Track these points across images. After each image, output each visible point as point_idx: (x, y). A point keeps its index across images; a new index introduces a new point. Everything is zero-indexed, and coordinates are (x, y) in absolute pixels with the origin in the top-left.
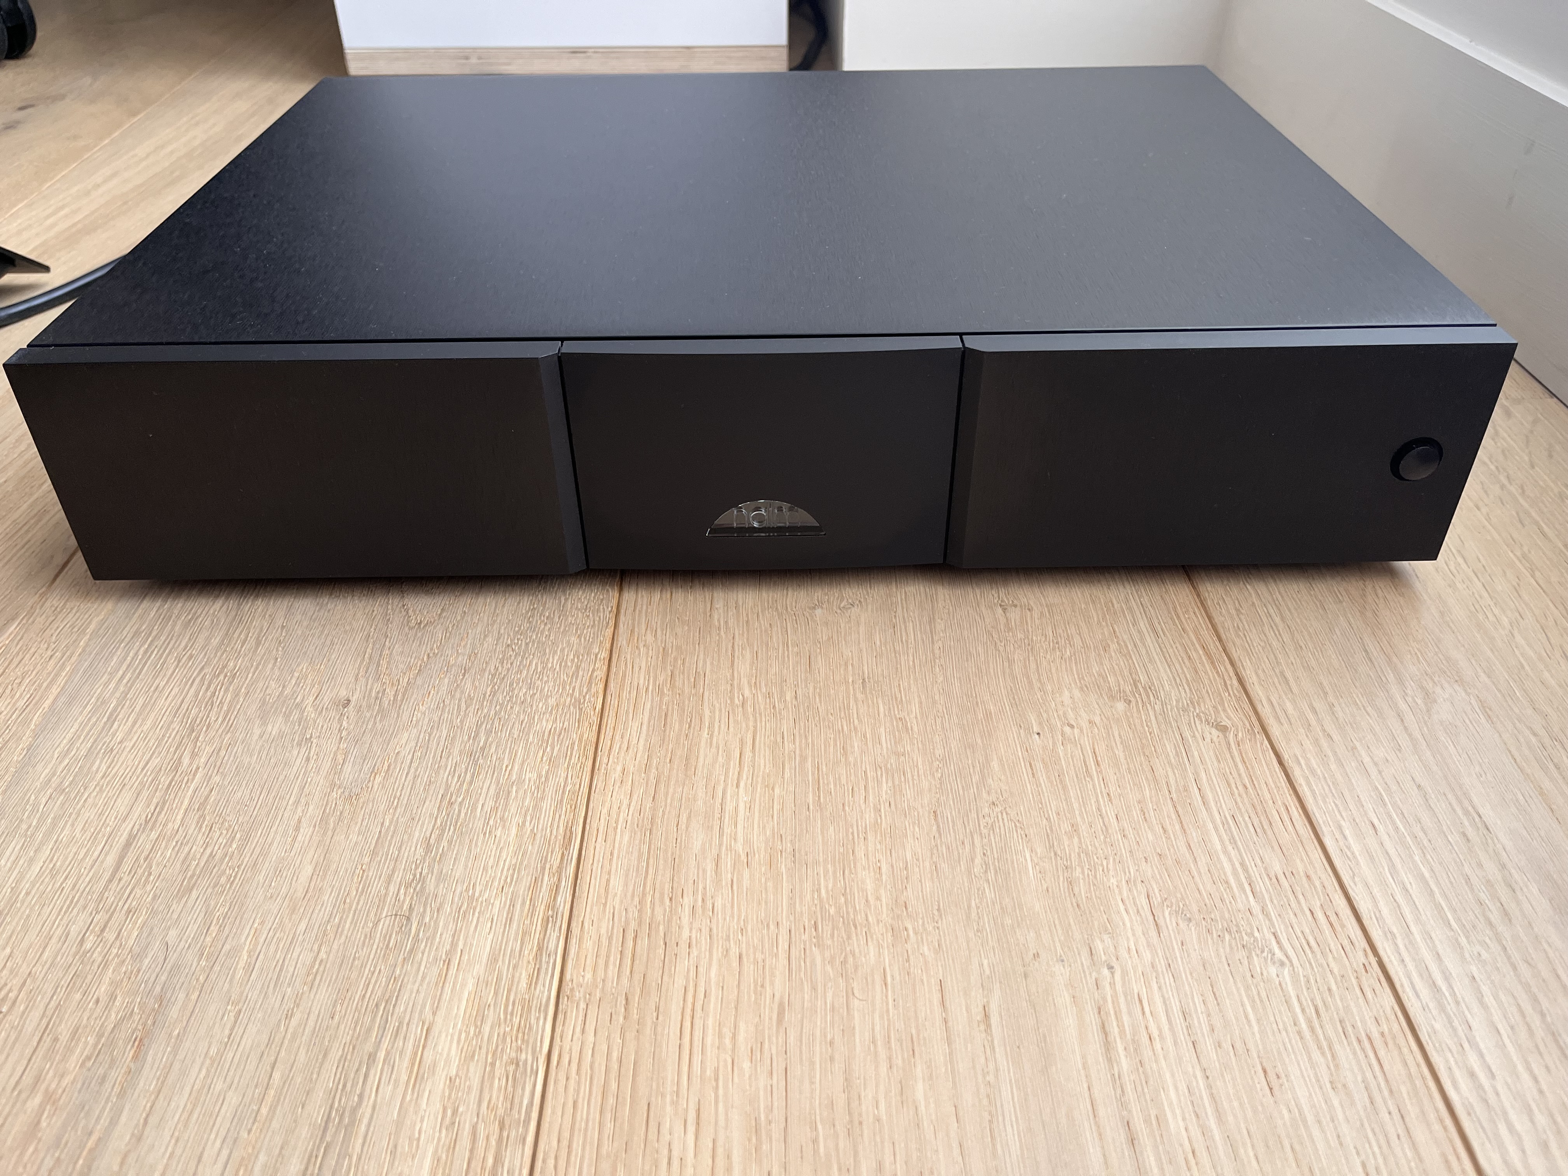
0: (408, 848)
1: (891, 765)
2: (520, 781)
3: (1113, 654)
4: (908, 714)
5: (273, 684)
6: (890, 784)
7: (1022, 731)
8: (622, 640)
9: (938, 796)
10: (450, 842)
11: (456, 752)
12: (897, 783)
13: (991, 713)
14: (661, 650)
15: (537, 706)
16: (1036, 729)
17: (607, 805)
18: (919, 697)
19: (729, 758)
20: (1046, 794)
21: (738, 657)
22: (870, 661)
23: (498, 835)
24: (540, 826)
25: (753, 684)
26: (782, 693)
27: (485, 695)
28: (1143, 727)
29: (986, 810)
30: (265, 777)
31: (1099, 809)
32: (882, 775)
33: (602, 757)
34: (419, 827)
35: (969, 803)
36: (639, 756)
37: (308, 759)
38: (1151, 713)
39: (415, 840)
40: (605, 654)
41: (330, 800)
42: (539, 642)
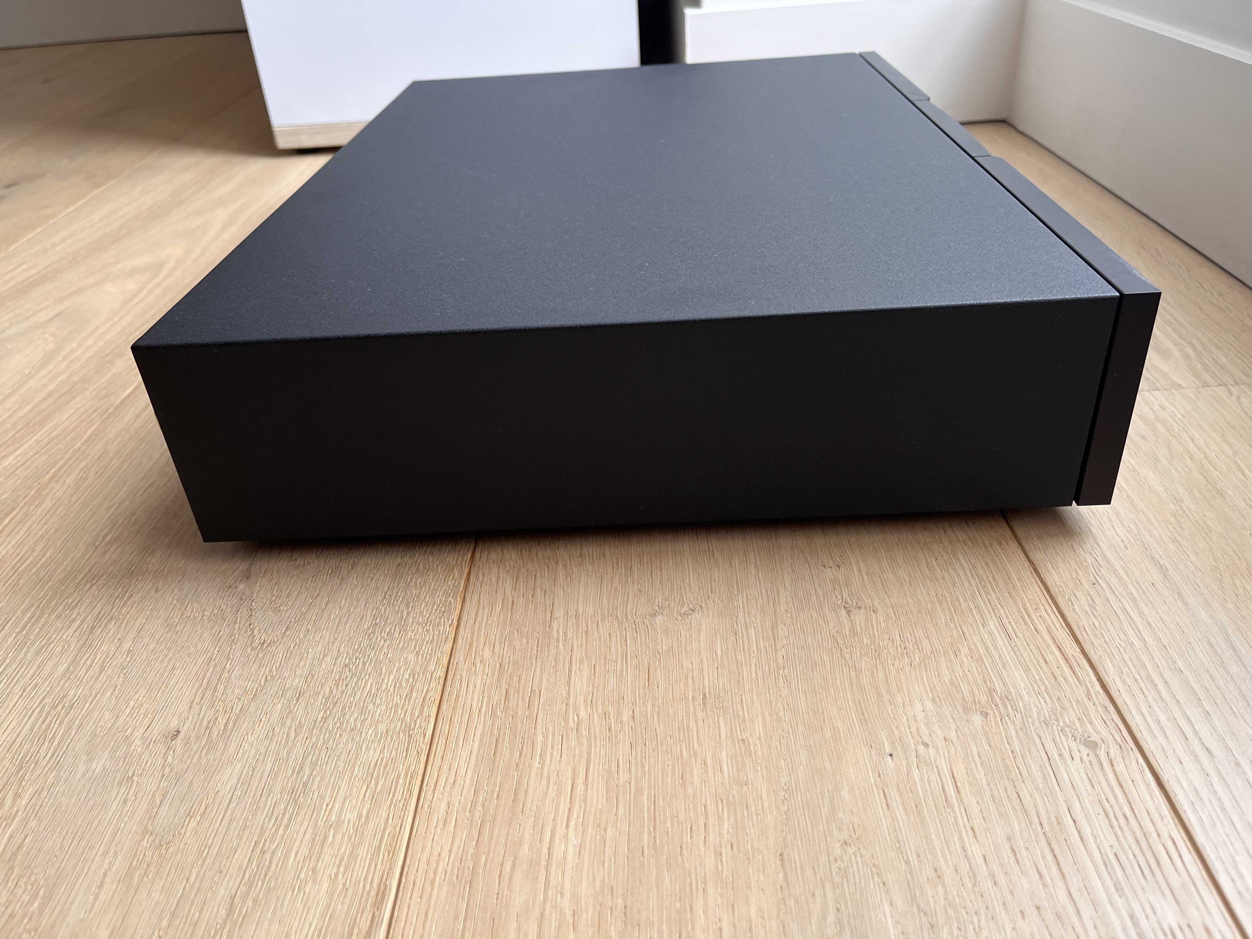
0: (210, 910)
1: (734, 797)
2: (339, 823)
3: (965, 660)
4: (751, 734)
5: (107, 715)
6: (732, 820)
7: (873, 753)
8: (459, 657)
9: (784, 834)
10: (255, 901)
11: (277, 788)
12: (739, 819)
13: (839, 732)
14: (498, 665)
15: (367, 733)
16: (888, 750)
17: (428, 850)
18: (763, 713)
19: (559, 793)
20: (903, 830)
21: (576, 673)
22: (711, 673)
23: (307, 891)
24: (353, 879)
25: (589, 702)
26: (619, 714)
27: (315, 721)
28: (1004, 745)
29: (838, 852)
30: (80, 823)
31: (964, 849)
32: (723, 810)
33: (427, 793)
34: (224, 884)
35: (819, 843)
36: (465, 790)
37: (125, 802)
38: (1011, 728)
39: (218, 901)
40: (441, 673)
41: (139, 850)
42: (376, 660)
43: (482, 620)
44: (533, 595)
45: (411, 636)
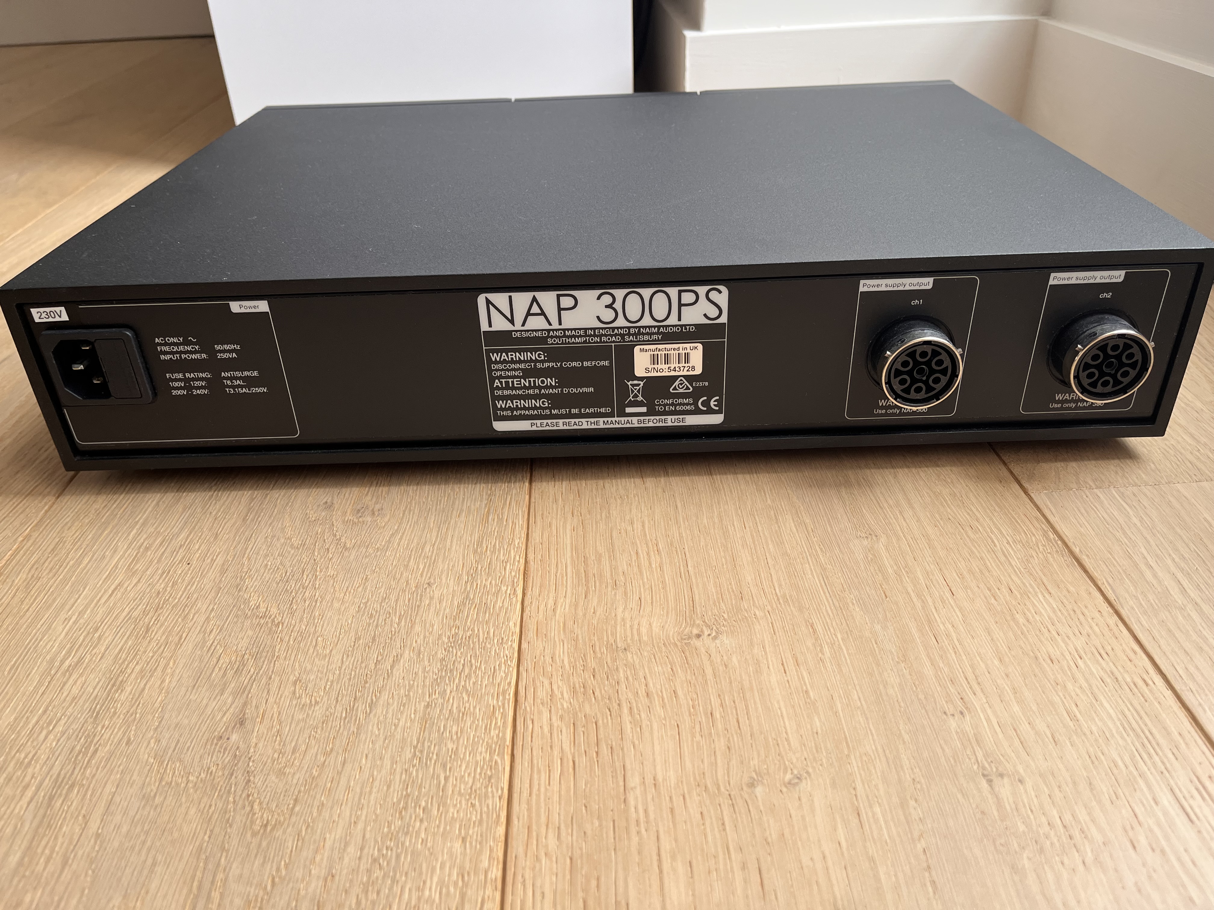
14: (568, 861)
21: (668, 874)
42: (413, 852)
43: (539, 790)
44: (597, 753)
45: (453, 814)
